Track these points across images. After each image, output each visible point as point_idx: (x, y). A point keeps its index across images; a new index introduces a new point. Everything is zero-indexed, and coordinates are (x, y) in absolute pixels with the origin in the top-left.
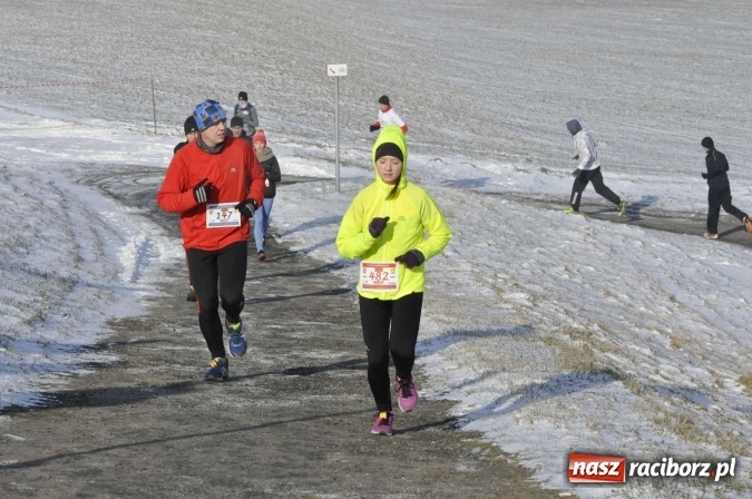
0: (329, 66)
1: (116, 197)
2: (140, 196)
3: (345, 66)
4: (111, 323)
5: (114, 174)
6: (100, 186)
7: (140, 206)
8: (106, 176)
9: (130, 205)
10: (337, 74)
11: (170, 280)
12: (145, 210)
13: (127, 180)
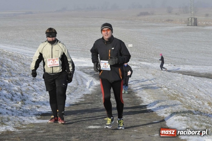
0: (129, 45)
1: (86, 73)
2: (91, 73)
3: (132, 45)
4: (84, 95)
5: (85, 68)
6: (83, 71)
7: (91, 75)
8: (84, 69)
9: (89, 74)
10: (130, 46)
11: (96, 88)
12: (92, 75)
13: (88, 70)
